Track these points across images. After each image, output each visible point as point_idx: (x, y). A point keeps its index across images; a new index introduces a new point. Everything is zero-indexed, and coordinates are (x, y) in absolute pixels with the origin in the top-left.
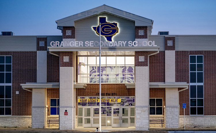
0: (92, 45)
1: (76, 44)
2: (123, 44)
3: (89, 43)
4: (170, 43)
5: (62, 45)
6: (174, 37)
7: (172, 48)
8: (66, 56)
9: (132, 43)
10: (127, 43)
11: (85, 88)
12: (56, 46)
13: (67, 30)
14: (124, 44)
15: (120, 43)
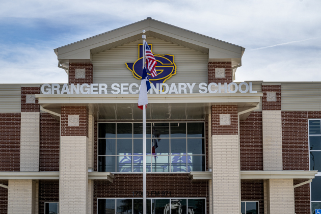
0: (124, 91)
1: (93, 89)
2: (188, 89)
3: (120, 88)
4: (271, 97)
5: (65, 91)
6: (280, 86)
7: (276, 106)
8: (72, 114)
9: (207, 87)
10: (197, 85)
11: (112, 181)
12: (53, 93)
13: (77, 68)
14: (191, 88)
15: (183, 86)
